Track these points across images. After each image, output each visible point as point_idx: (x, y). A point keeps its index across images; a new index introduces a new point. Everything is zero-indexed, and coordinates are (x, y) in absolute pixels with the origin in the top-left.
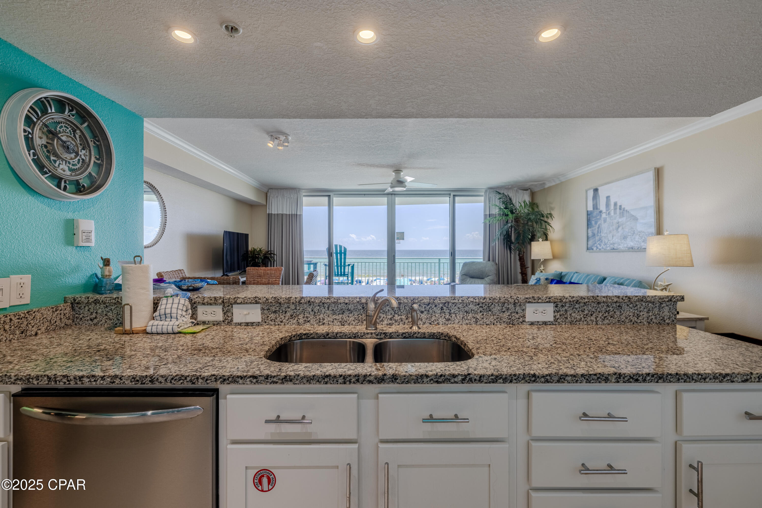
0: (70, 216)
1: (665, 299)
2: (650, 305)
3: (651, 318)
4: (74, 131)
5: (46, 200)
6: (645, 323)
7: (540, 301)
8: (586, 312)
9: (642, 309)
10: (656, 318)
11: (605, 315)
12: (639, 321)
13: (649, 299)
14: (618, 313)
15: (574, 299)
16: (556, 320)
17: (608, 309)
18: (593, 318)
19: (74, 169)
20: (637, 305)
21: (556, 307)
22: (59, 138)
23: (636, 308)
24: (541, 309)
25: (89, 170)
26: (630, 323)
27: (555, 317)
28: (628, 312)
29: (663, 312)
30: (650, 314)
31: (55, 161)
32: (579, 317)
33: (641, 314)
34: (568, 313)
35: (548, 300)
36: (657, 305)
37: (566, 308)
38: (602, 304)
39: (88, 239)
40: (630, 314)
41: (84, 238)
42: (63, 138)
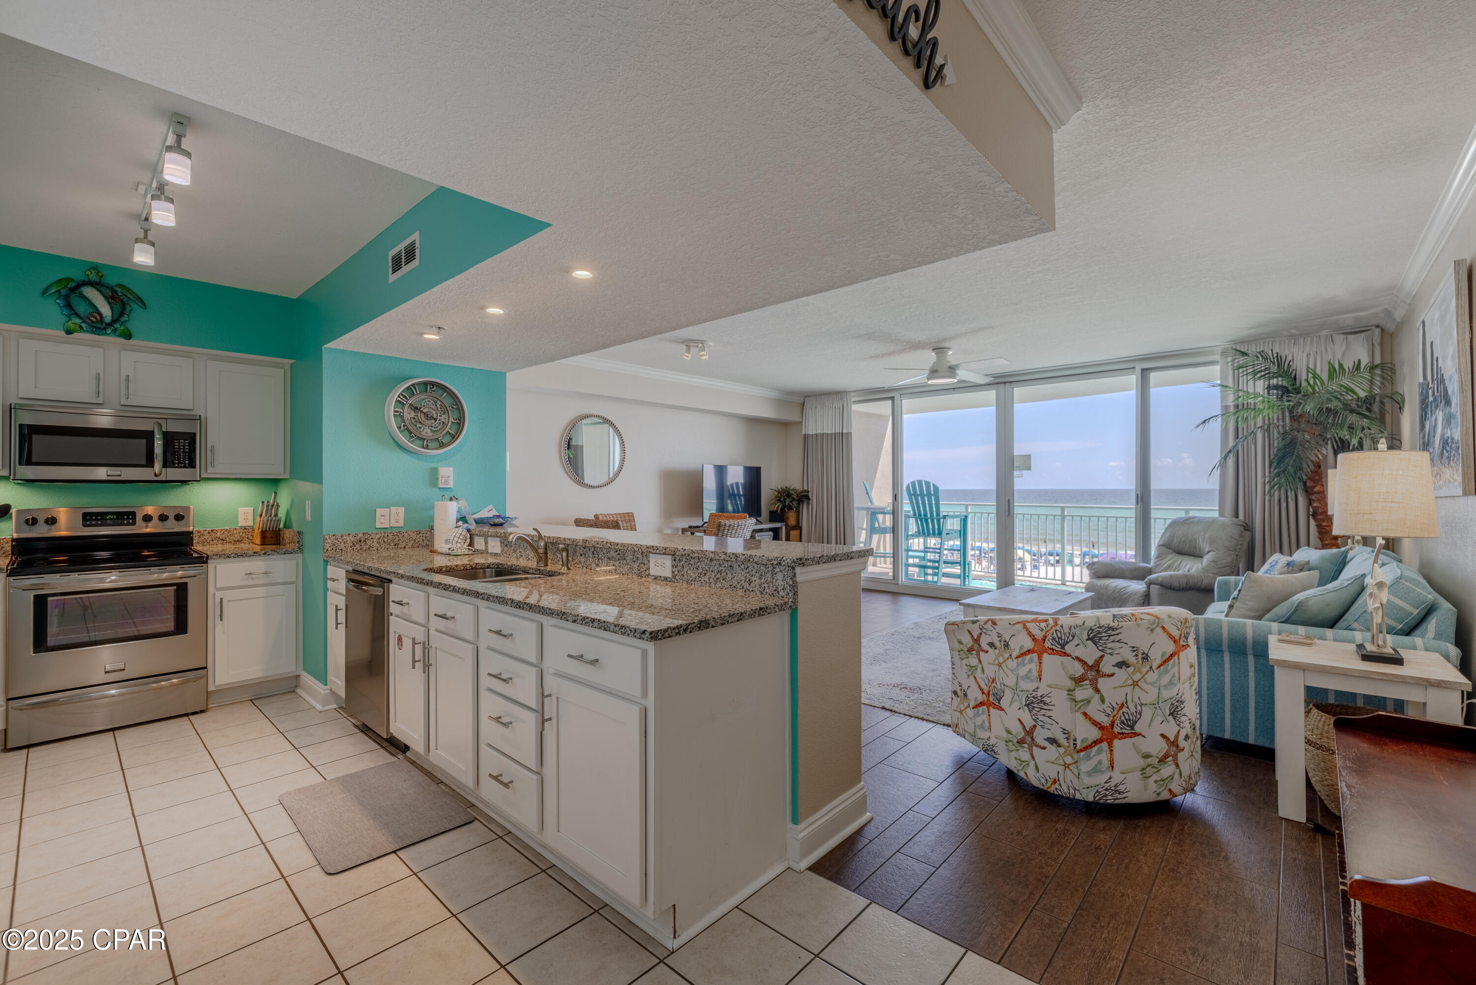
0: (434, 465)
1: (773, 562)
2: (762, 568)
3: (763, 586)
4: (436, 402)
5: (416, 455)
6: (758, 592)
7: (658, 551)
8: (700, 570)
9: (753, 573)
10: (769, 587)
11: (717, 577)
12: (751, 590)
13: (756, 560)
14: (730, 575)
15: (686, 552)
16: (674, 576)
17: (720, 569)
18: (706, 579)
19: (436, 431)
20: (748, 567)
21: (675, 560)
22: (422, 412)
23: (747, 571)
24: (660, 561)
25: (447, 429)
26: (741, 590)
27: (673, 572)
28: (740, 575)
29: (777, 580)
30: (763, 581)
31: (420, 428)
32: (694, 576)
33: (753, 579)
34: (685, 569)
35: (664, 551)
36: (770, 569)
37: (683, 562)
38: (715, 562)
39: (446, 482)
40: (742, 578)
41: (443, 481)
42: (425, 411)
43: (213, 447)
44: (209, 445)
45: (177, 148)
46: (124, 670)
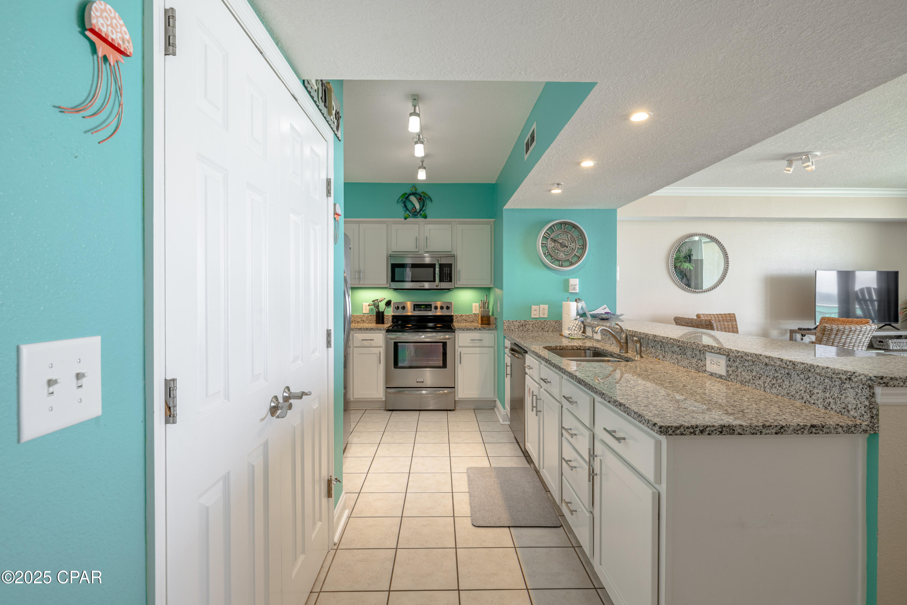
0: (566, 277)
1: (841, 376)
2: (827, 380)
3: (828, 400)
4: (567, 235)
5: (555, 271)
6: (821, 406)
7: (713, 351)
8: (755, 373)
9: (816, 384)
10: (835, 403)
11: (773, 382)
12: (812, 402)
13: (818, 371)
14: (787, 383)
15: (739, 354)
16: (729, 375)
17: (776, 375)
18: (761, 382)
19: (568, 254)
20: (809, 378)
21: (729, 361)
22: (558, 242)
23: (808, 381)
24: (715, 360)
25: (575, 252)
26: (800, 401)
27: (728, 371)
28: (799, 384)
29: (846, 397)
30: (827, 395)
31: (558, 253)
32: (748, 378)
33: (815, 391)
34: (739, 370)
35: (718, 351)
36: (837, 383)
37: (737, 364)
38: (770, 367)
39: (574, 289)
40: (801, 388)
41: (572, 288)
42: (560, 242)
43: (459, 270)
44: (458, 270)
45: (414, 114)
46: (423, 382)
